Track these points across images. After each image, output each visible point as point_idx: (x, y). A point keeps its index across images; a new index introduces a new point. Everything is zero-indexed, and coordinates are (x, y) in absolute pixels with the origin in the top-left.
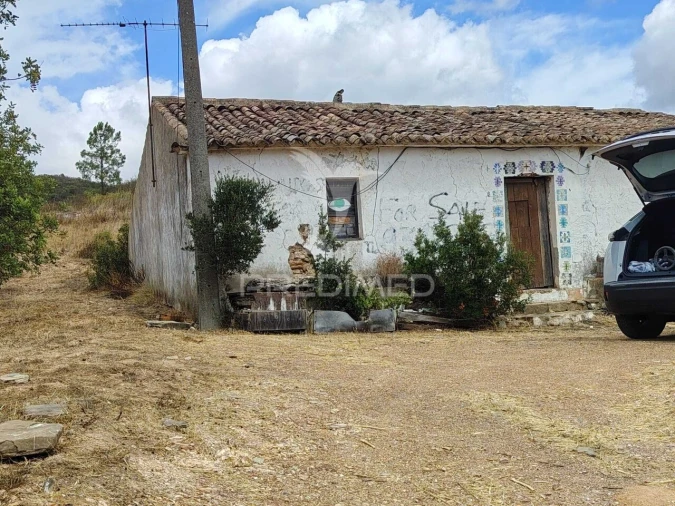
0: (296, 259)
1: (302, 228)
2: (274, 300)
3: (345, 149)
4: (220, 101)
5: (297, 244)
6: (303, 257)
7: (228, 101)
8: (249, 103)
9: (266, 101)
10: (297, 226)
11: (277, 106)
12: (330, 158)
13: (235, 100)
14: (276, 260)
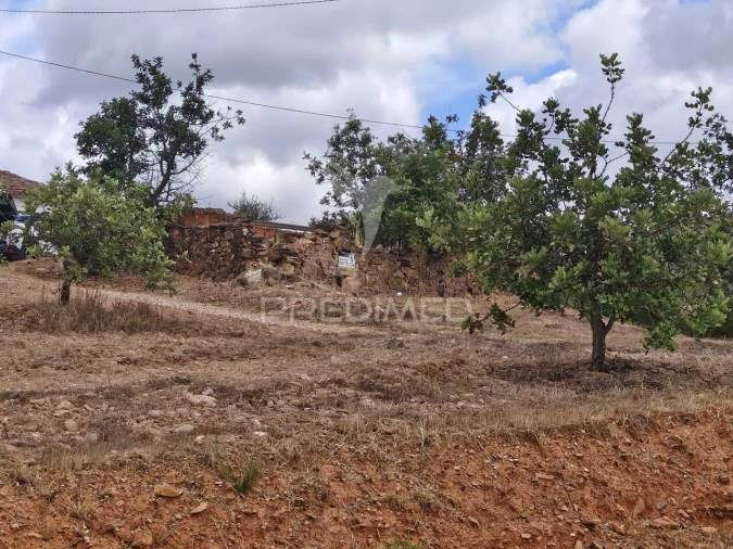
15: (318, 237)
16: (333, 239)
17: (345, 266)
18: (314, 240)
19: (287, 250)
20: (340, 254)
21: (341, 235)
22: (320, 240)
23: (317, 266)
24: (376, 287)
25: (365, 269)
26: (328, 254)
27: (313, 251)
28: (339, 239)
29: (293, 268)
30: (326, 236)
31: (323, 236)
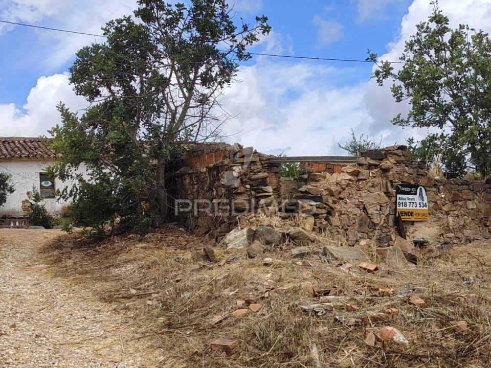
0: (25, 206)
1: (28, 193)
2: (13, 222)
3: (48, 160)
4: (5, 138)
5: (26, 200)
6: (28, 205)
7: (9, 138)
8: (19, 139)
9: (28, 138)
10: (26, 192)
11: (33, 140)
12: (41, 164)
13: (12, 137)
14: (16, 207)
15: (361, 170)
16: (385, 171)
17: (409, 208)
18: (356, 174)
19: (306, 192)
20: (399, 192)
21: (398, 163)
22: (365, 172)
23: (358, 212)
24: (467, 232)
25: (445, 209)
26: (378, 193)
27: (353, 191)
28: (396, 169)
29: (311, 220)
30: (376, 166)
31: (370, 167)
